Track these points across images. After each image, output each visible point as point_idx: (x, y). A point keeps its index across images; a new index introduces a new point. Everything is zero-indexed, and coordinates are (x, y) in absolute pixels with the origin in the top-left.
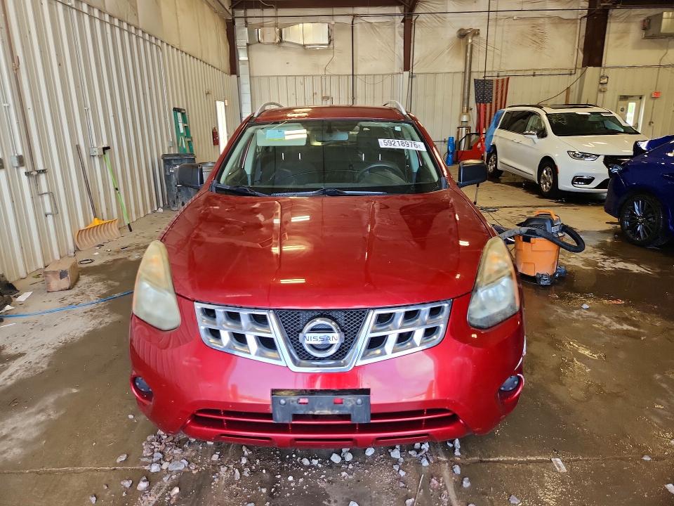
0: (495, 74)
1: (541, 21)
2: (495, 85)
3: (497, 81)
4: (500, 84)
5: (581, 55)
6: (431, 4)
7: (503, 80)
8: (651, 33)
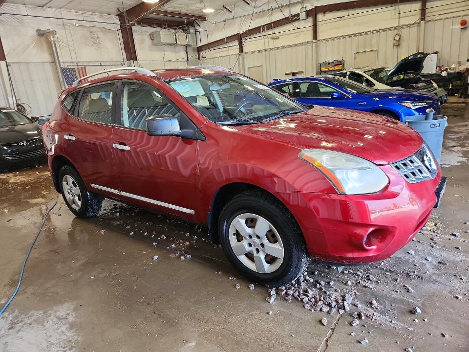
0: (75, 64)
1: (94, 29)
2: (77, 72)
3: (78, 69)
4: (81, 72)
5: (124, 54)
6: (6, 7)
7: (82, 68)
8: (155, 41)
